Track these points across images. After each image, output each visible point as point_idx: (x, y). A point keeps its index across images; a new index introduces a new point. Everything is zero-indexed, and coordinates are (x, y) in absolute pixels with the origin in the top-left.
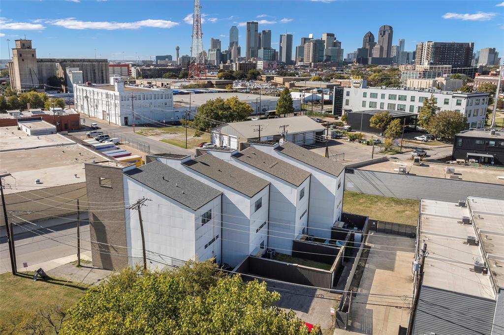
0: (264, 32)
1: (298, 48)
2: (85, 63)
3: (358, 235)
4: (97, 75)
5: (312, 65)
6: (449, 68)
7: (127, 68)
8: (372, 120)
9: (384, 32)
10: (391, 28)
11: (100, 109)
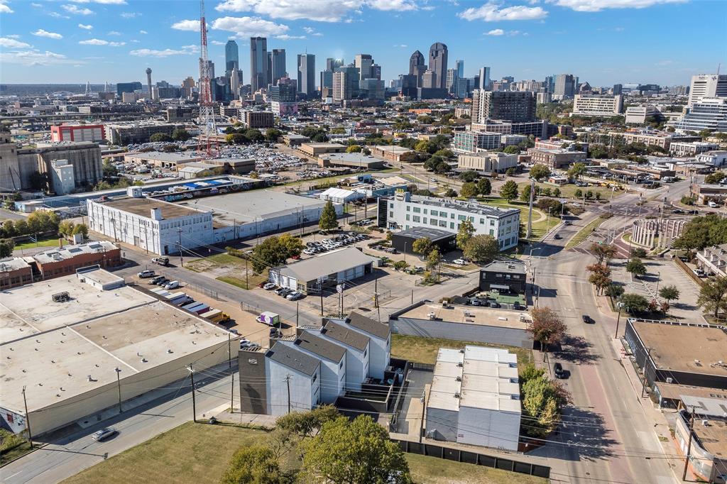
0: (275, 51)
1: (323, 74)
2: (72, 151)
3: (401, 375)
4: (87, 164)
5: (345, 104)
6: (509, 127)
7: (100, 129)
8: (415, 244)
9: (437, 52)
10: (445, 47)
11: (131, 233)
